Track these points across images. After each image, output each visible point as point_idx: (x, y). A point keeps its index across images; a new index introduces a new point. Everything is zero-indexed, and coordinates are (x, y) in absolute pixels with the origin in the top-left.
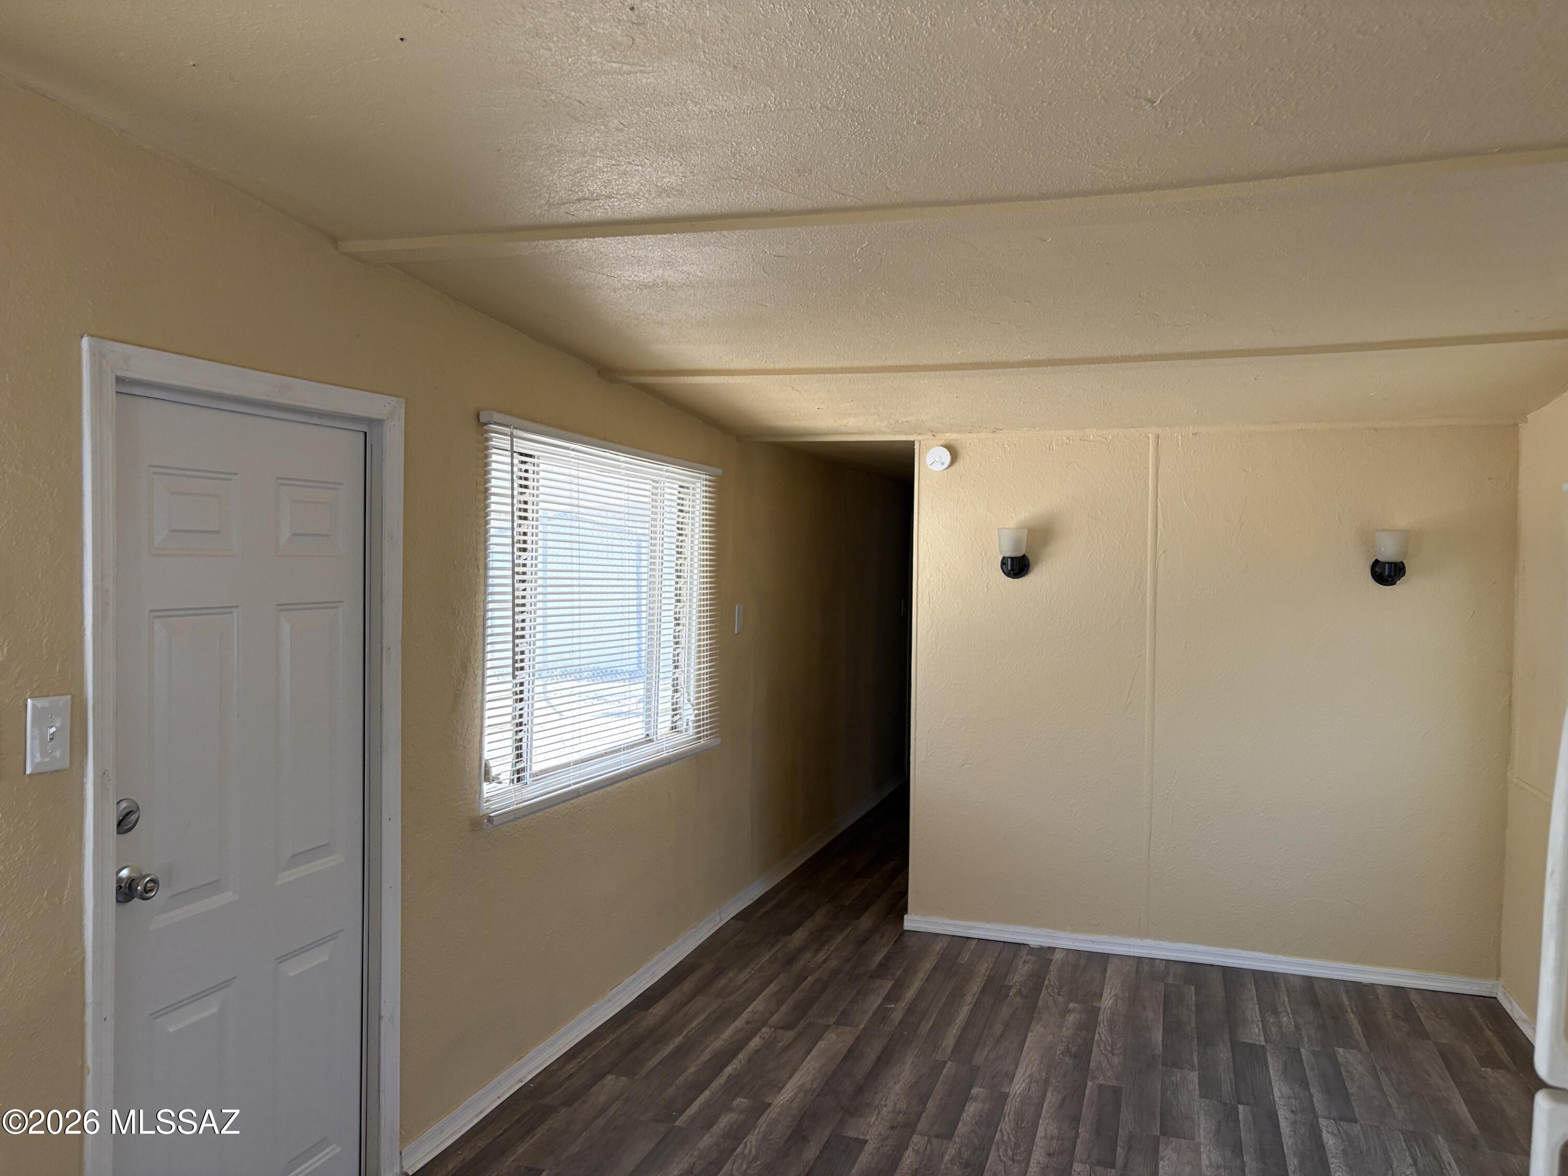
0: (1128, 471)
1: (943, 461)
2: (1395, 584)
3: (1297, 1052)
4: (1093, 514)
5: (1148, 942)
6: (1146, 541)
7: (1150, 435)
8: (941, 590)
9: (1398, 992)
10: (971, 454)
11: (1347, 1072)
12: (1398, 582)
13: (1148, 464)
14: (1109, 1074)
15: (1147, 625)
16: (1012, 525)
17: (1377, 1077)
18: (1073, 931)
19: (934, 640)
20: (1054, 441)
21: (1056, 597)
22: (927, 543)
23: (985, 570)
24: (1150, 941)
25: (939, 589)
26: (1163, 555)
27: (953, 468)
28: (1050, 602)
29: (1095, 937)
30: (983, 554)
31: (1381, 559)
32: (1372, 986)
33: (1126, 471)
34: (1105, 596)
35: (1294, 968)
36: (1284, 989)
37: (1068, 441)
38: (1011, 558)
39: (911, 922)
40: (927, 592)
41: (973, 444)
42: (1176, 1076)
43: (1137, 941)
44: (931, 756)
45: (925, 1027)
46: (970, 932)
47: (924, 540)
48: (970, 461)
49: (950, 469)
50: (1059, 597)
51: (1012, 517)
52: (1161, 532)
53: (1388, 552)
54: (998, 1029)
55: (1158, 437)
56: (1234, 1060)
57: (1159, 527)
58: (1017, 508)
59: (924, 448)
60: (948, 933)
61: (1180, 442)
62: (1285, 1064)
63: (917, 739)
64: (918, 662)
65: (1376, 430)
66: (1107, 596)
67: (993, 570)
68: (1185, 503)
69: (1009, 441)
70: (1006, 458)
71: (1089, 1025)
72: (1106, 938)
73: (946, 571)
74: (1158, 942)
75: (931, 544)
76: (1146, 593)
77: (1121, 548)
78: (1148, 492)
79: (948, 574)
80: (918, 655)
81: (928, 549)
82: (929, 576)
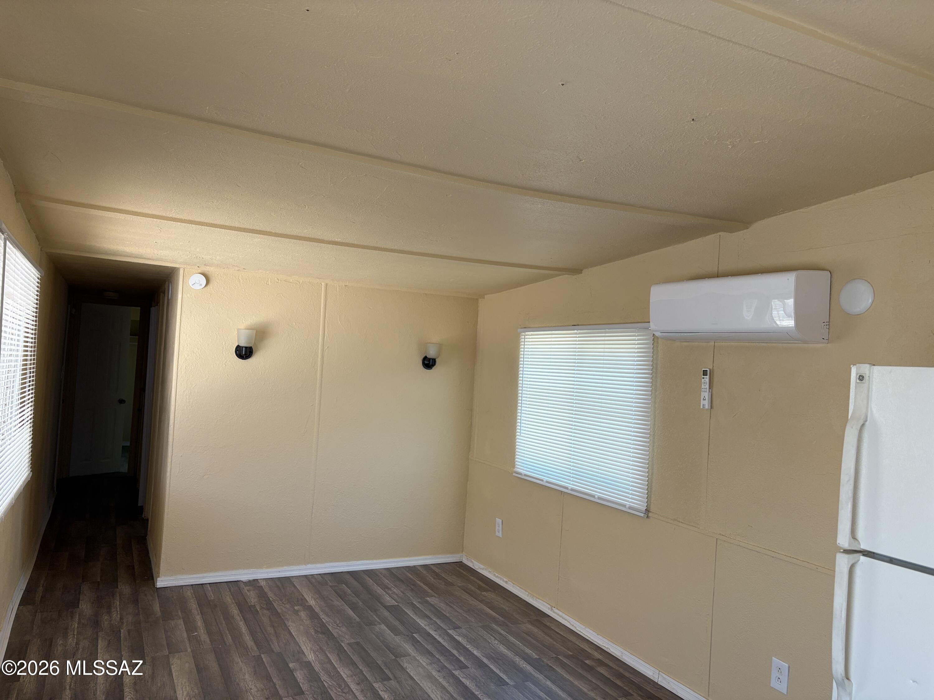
0: (310, 301)
1: (201, 283)
2: (432, 369)
3: (412, 603)
4: (291, 325)
5: (309, 566)
6: (318, 341)
7: (323, 284)
8: (194, 365)
9: (425, 566)
10: (218, 281)
11: (439, 607)
12: (433, 368)
13: (321, 299)
14: (347, 637)
15: (317, 388)
16: (242, 326)
17: (451, 607)
18: (267, 568)
19: (187, 397)
20: (269, 280)
21: (267, 372)
22: (186, 334)
23: (224, 353)
24: (310, 565)
25: (193, 364)
26: (327, 350)
27: (206, 288)
28: (264, 374)
29: (280, 569)
30: (224, 344)
31: (428, 357)
32: (414, 566)
33: (309, 302)
34: (295, 371)
35: (380, 565)
36: (382, 576)
37: (278, 281)
38: (245, 347)
39: (161, 582)
40: (185, 366)
41: (219, 275)
42: (376, 629)
43: (303, 567)
44: (181, 472)
45: (229, 640)
46: (203, 580)
47: (184, 333)
48: (217, 285)
49: (204, 289)
50: (269, 371)
51: (243, 322)
52: (327, 337)
53: (431, 354)
54: (270, 630)
55: (327, 285)
56: (392, 614)
57: (325, 335)
58: (246, 317)
59: (187, 273)
60: (188, 584)
61: (338, 289)
62: (413, 610)
63: (173, 461)
64: (176, 411)
65: (426, 294)
66: (296, 371)
67: (230, 353)
68: (339, 322)
69: (242, 277)
70: (240, 286)
71: (313, 615)
72: (286, 568)
73: (199, 353)
74: (314, 565)
75: (189, 335)
76: (317, 370)
77: (305, 344)
78: (320, 315)
79: (199, 355)
80: (176, 407)
81: (187, 338)
82: (186, 356)
